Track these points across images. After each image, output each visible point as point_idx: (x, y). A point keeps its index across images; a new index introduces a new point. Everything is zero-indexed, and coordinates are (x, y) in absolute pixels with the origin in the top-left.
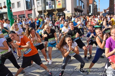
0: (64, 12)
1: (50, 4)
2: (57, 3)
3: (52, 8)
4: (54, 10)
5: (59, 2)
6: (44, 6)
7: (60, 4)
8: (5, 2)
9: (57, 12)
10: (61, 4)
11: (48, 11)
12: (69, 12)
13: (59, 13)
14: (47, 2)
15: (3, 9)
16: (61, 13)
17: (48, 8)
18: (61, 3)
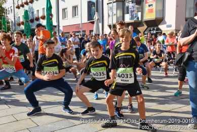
0: (160, 27)
1: (133, 11)
2: (147, 8)
3: (135, 19)
5: (150, 6)
6: (122, 15)
7: (151, 11)
9: (145, 27)
10: (154, 10)
12: (170, 26)
13: (149, 29)
14: (128, 7)
16: (154, 30)
17: (128, 19)
18: (154, 7)
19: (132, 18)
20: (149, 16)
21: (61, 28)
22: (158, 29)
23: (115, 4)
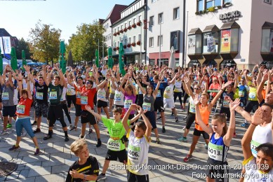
0: (235, 60)
2: (223, 42)
3: (213, 51)
4: (216, 56)
5: (225, 40)
8: (140, 35)
9: (222, 59)
10: (229, 44)
11: (206, 56)
13: (225, 61)
14: (206, 39)
15: (137, 46)
16: (229, 62)
17: (206, 50)
18: (229, 41)
19: (210, 50)
20: (225, 50)
21: (148, 55)
22: (233, 62)
23: (194, 36)
